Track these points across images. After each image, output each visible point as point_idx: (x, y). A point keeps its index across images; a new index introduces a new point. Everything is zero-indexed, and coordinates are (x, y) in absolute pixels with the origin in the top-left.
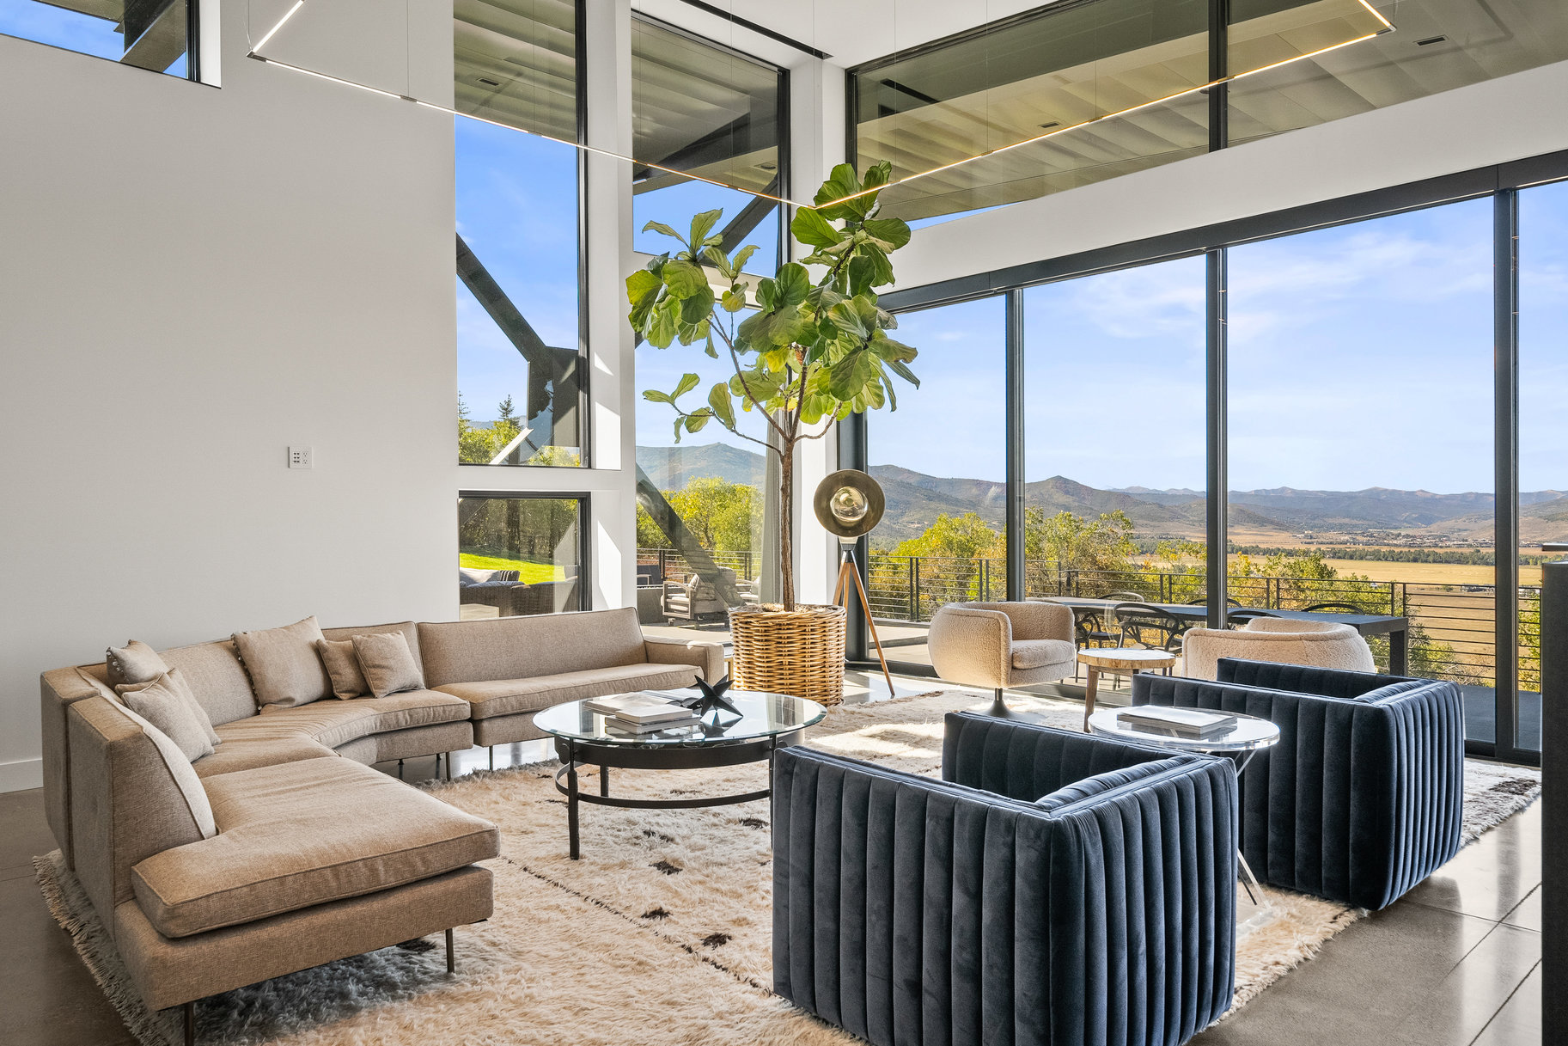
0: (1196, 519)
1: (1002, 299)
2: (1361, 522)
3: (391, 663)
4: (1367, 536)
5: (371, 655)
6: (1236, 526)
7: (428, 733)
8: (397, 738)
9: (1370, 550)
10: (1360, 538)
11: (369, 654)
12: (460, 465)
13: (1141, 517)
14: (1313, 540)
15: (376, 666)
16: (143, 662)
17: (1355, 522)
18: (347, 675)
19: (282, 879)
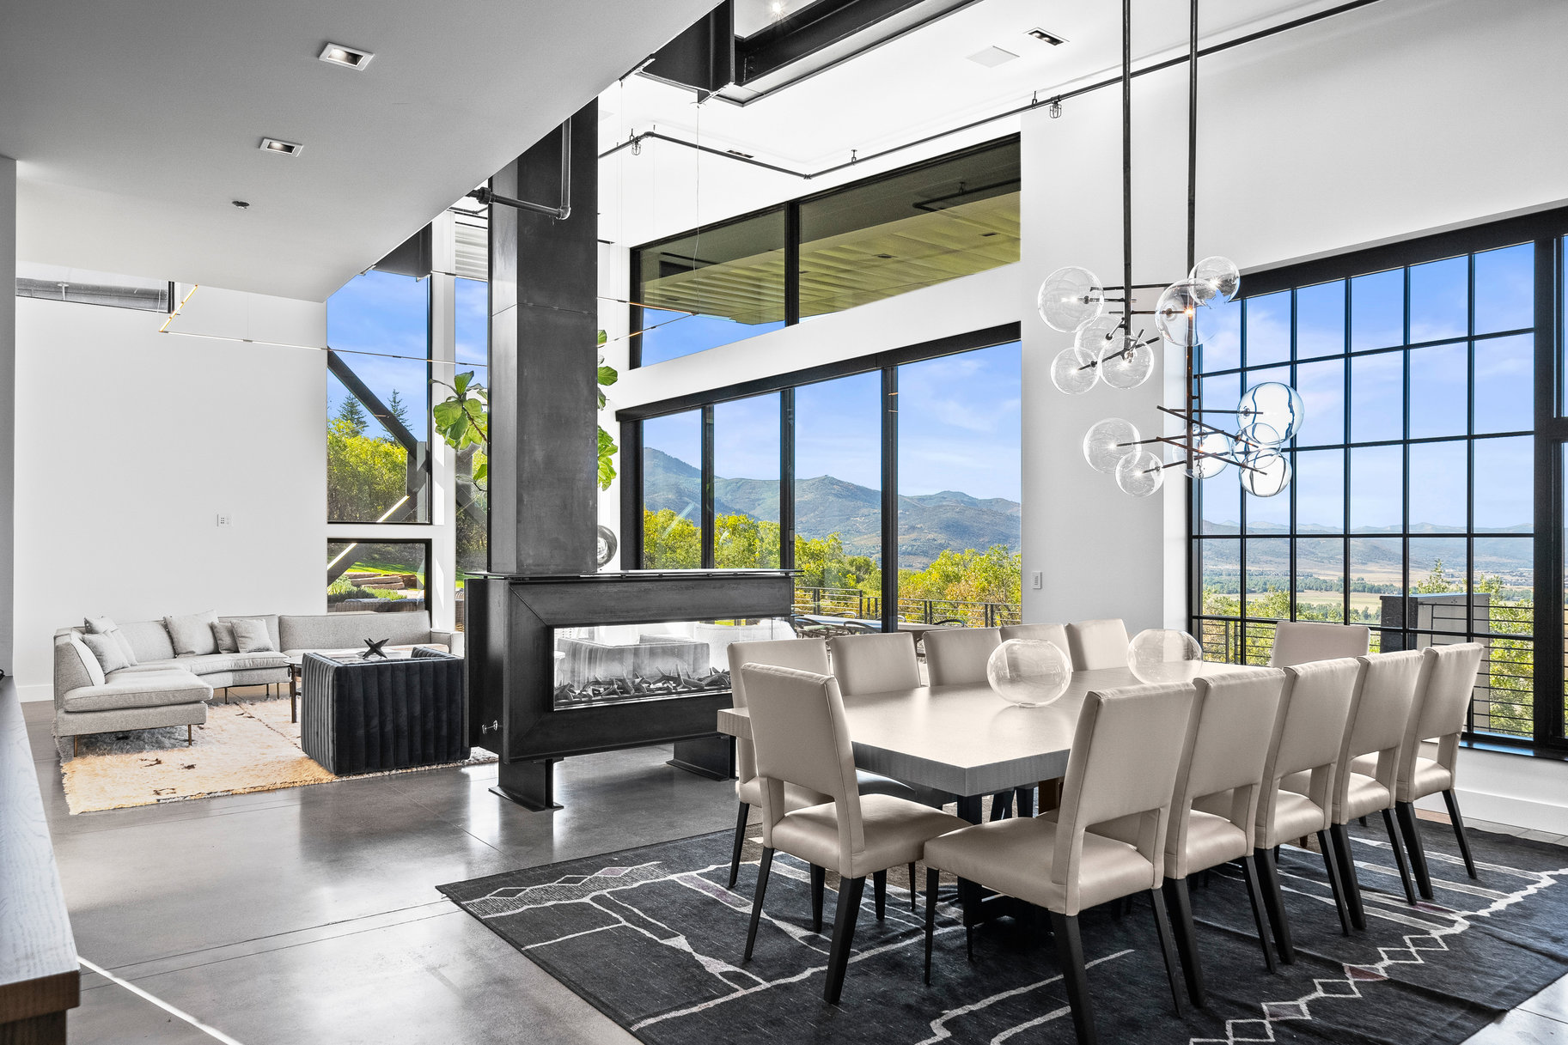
0: (1326, 556)
1: (699, 412)
2: (1509, 561)
3: (252, 635)
4: (1516, 575)
5: (240, 630)
6: (1370, 564)
7: (264, 672)
8: (245, 673)
9: (1518, 590)
10: (1508, 578)
11: (239, 630)
12: (329, 523)
13: (1265, 553)
14: (1454, 579)
15: (242, 637)
16: (97, 624)
17: (1504, 560)
18: (226, 640)
19: (111, 696)
